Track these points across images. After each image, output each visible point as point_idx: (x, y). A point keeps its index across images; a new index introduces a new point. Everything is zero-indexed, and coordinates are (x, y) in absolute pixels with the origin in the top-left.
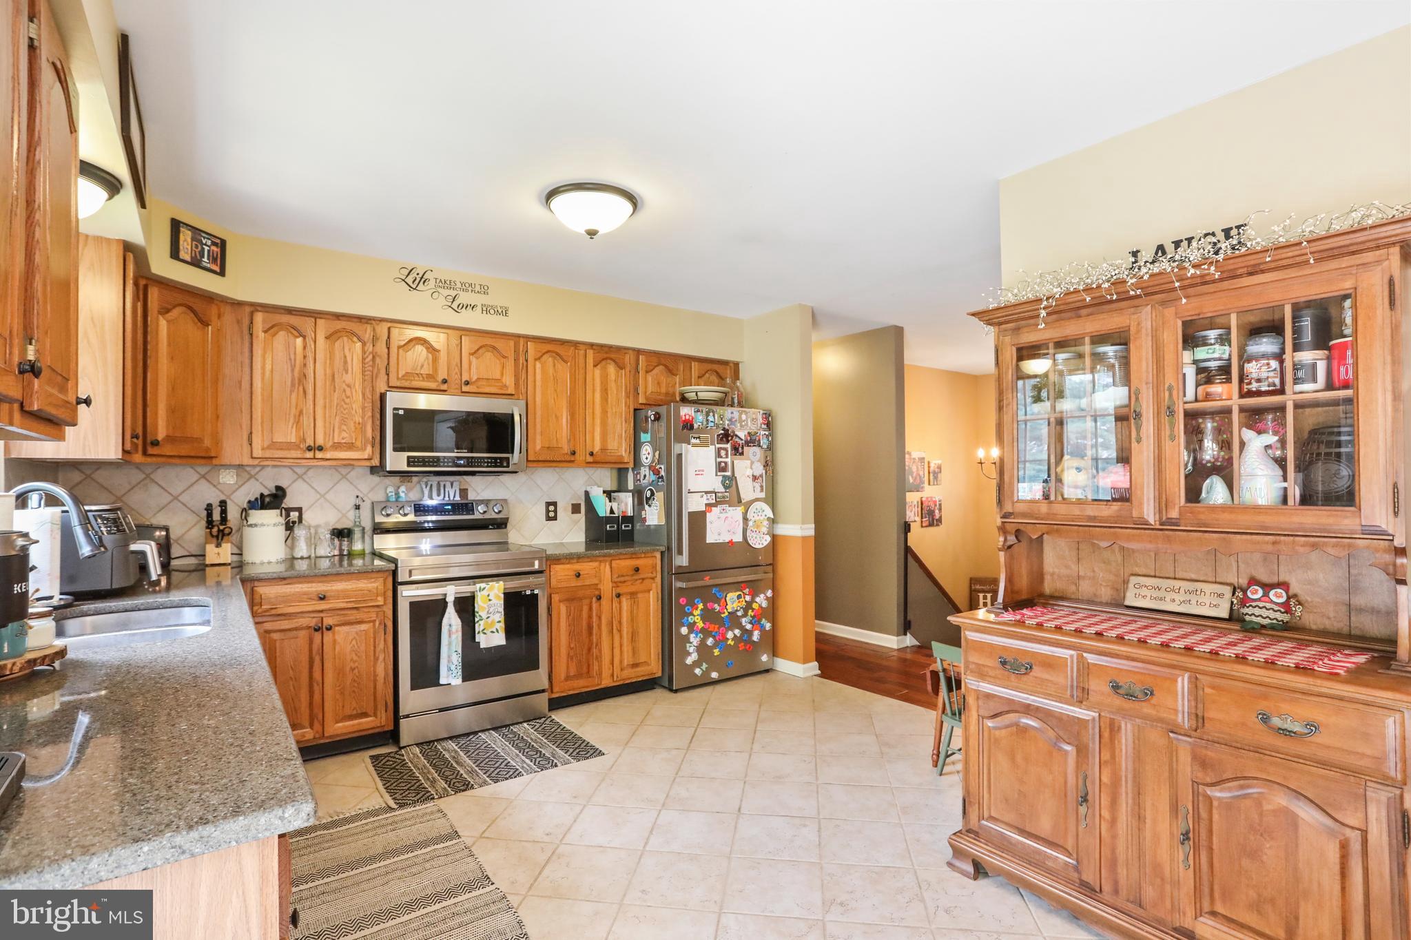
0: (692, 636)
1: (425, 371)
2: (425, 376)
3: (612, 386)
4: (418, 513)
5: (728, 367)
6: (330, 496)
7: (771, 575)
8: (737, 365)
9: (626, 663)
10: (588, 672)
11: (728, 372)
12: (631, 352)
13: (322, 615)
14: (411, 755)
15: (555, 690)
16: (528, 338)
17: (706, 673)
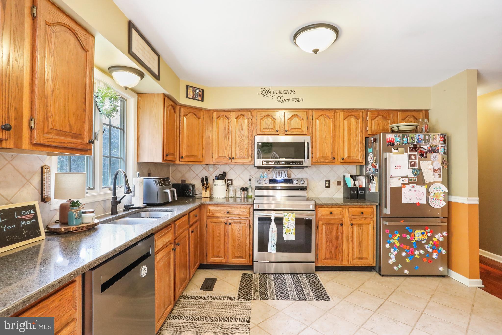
0: (392, 250)
1: (270, 127)
2: (270, 129)
3: (353, 128)
4: (271, 183)
5: (421, 113)
6: (241, 176)
7: (446, 224)
8: (427, 112)
9: (355, 257)
10: (336, 257)
11: (421, 115)
12: (363, 111)
13: (228, 219)
14: (256, 277)
15: (319, 263)
16: (312, 110)
17: (402, 270)
